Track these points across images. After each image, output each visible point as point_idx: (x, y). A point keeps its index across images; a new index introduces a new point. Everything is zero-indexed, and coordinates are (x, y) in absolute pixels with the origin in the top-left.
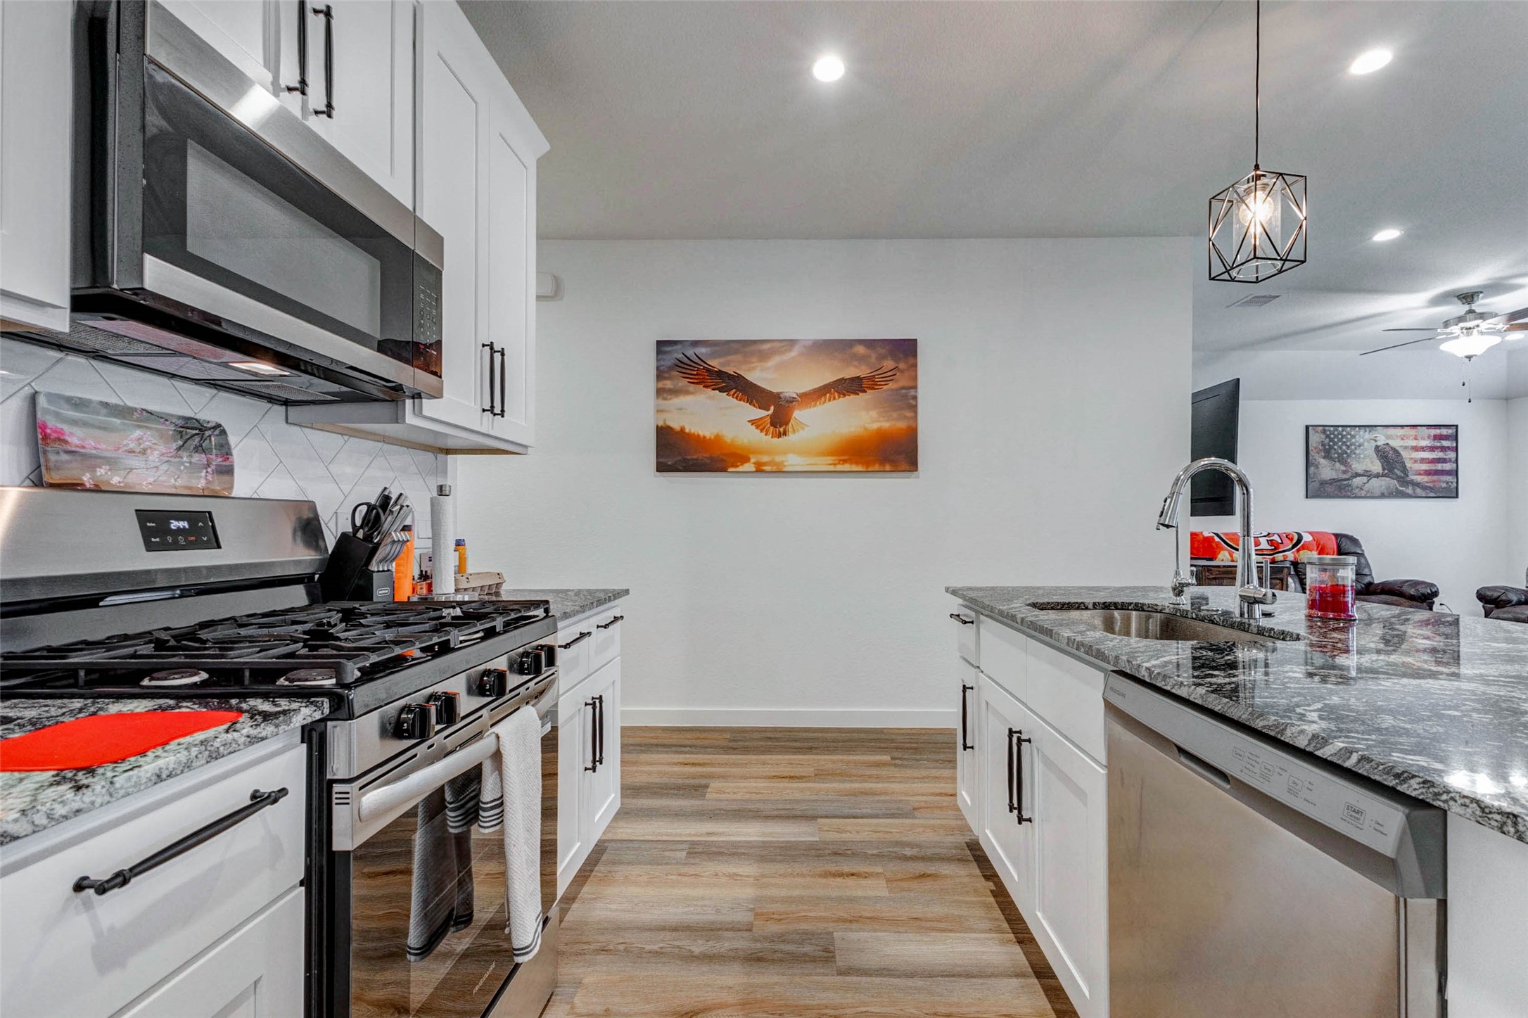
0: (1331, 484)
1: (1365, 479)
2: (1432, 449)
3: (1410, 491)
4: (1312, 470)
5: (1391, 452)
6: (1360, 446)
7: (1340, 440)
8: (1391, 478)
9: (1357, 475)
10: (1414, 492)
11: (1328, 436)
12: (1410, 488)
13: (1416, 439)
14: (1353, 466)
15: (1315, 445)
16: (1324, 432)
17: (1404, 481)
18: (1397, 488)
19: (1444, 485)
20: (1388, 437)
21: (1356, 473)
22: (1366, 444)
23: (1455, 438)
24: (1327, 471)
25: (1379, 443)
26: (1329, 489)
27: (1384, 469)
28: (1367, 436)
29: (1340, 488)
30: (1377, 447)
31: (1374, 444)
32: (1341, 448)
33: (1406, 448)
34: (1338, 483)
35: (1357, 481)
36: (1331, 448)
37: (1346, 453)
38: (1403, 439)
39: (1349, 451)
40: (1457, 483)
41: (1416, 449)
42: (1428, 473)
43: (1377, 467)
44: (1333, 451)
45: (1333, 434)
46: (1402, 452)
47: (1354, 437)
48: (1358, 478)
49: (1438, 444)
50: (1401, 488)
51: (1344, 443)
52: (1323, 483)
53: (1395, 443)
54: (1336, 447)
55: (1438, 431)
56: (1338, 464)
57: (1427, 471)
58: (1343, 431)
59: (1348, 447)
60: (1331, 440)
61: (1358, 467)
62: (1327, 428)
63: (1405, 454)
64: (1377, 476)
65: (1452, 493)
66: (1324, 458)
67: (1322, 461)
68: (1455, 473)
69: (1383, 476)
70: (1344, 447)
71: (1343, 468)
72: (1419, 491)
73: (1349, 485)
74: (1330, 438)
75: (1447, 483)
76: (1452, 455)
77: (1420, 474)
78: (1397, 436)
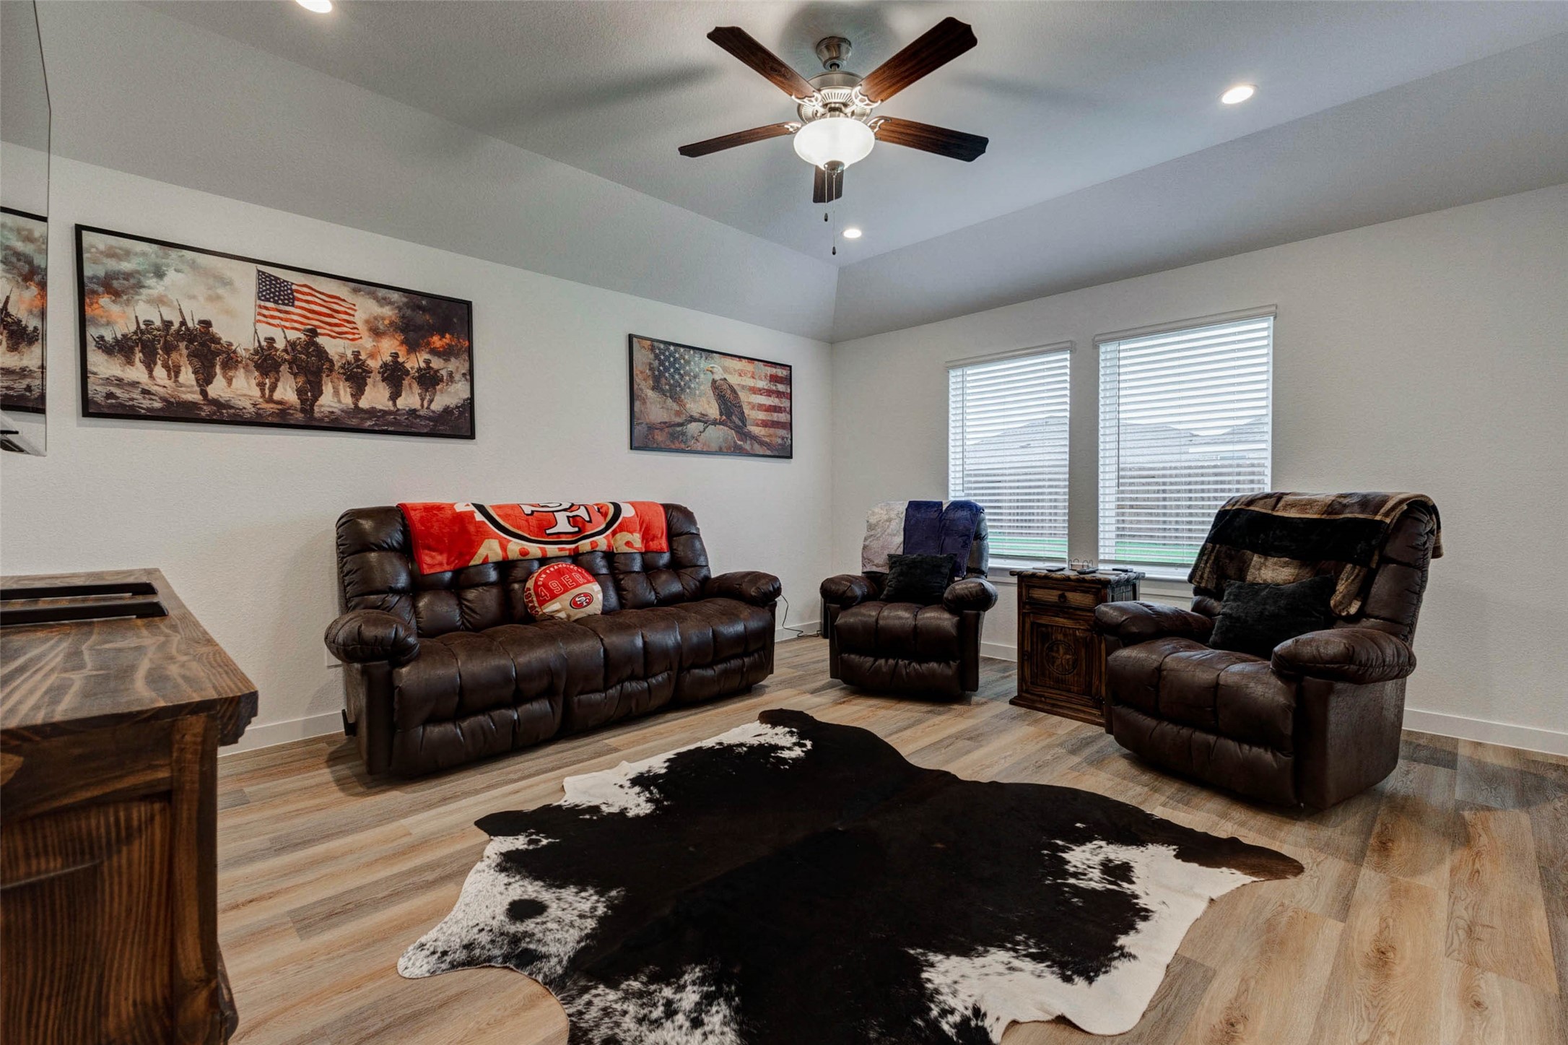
0: (661, 430)
1: (700, 426)
2: (769, 393)
3: (747, 446)
4: (637, 404)
5: (729, 392)
6: (695, 377)
7: (672, 365)
8: (729, 427)
9: (692, 419)
10: (752, 448)
11: (657, 357)
12: (749, 442)
13: (753, 378)
14: (688, 406)
15: (640, 368)
16: (652, 349)
17: (743, 433)
18: (735, 442)
19: (780, 441)
20: (725, 370)
21: (691, 416)
22: (702, 376)
23: (788, 381)
24: (657, 409)
25: (717, 377)
26: (660, 437)
27: (721, 414)
28: (704, 364)
29: (673, 437)
30: (714, 381)
31: (710, 377)
32: (673, 377)
33: (743, 387)
34: (670, 430)
35: (693, 428)
36: (661, 374)
37: (680, 386)
38: (740, 375)
39: (682, 383)
40: (791, 440)
41: (754, 390)
42: (765, 424)
43: (713, 411)
44: (663, 381)
45: (664, 354)
46: (739, 393)
47: (688, 362)
48: (694, 424)
49: (774, 388)
50: (739, 443)
51: (677, 370)
52: (651, 428)
53: (734, 380)
54: (667, 375)
55: (773, 371)
56: (669, 400)
57: (763, 421)
58: (676, 351)
59: (682, 376)
60: (661, 363)
61: (694, 408)
62: (656, 344)
63: (744, 397)
64: (715, 423)
65: (785, 453)
66: (653, 389)
67: (650, 393)
68: (789, 426)
69: (721, 423)
70: (677, 377)
71: (676, 407)
72: (758, 449)
73: (684, 434)
74: (660, 360)
75: (783, 438)
76: (785, 403)
77: (757, 425)
78: (735, 371)
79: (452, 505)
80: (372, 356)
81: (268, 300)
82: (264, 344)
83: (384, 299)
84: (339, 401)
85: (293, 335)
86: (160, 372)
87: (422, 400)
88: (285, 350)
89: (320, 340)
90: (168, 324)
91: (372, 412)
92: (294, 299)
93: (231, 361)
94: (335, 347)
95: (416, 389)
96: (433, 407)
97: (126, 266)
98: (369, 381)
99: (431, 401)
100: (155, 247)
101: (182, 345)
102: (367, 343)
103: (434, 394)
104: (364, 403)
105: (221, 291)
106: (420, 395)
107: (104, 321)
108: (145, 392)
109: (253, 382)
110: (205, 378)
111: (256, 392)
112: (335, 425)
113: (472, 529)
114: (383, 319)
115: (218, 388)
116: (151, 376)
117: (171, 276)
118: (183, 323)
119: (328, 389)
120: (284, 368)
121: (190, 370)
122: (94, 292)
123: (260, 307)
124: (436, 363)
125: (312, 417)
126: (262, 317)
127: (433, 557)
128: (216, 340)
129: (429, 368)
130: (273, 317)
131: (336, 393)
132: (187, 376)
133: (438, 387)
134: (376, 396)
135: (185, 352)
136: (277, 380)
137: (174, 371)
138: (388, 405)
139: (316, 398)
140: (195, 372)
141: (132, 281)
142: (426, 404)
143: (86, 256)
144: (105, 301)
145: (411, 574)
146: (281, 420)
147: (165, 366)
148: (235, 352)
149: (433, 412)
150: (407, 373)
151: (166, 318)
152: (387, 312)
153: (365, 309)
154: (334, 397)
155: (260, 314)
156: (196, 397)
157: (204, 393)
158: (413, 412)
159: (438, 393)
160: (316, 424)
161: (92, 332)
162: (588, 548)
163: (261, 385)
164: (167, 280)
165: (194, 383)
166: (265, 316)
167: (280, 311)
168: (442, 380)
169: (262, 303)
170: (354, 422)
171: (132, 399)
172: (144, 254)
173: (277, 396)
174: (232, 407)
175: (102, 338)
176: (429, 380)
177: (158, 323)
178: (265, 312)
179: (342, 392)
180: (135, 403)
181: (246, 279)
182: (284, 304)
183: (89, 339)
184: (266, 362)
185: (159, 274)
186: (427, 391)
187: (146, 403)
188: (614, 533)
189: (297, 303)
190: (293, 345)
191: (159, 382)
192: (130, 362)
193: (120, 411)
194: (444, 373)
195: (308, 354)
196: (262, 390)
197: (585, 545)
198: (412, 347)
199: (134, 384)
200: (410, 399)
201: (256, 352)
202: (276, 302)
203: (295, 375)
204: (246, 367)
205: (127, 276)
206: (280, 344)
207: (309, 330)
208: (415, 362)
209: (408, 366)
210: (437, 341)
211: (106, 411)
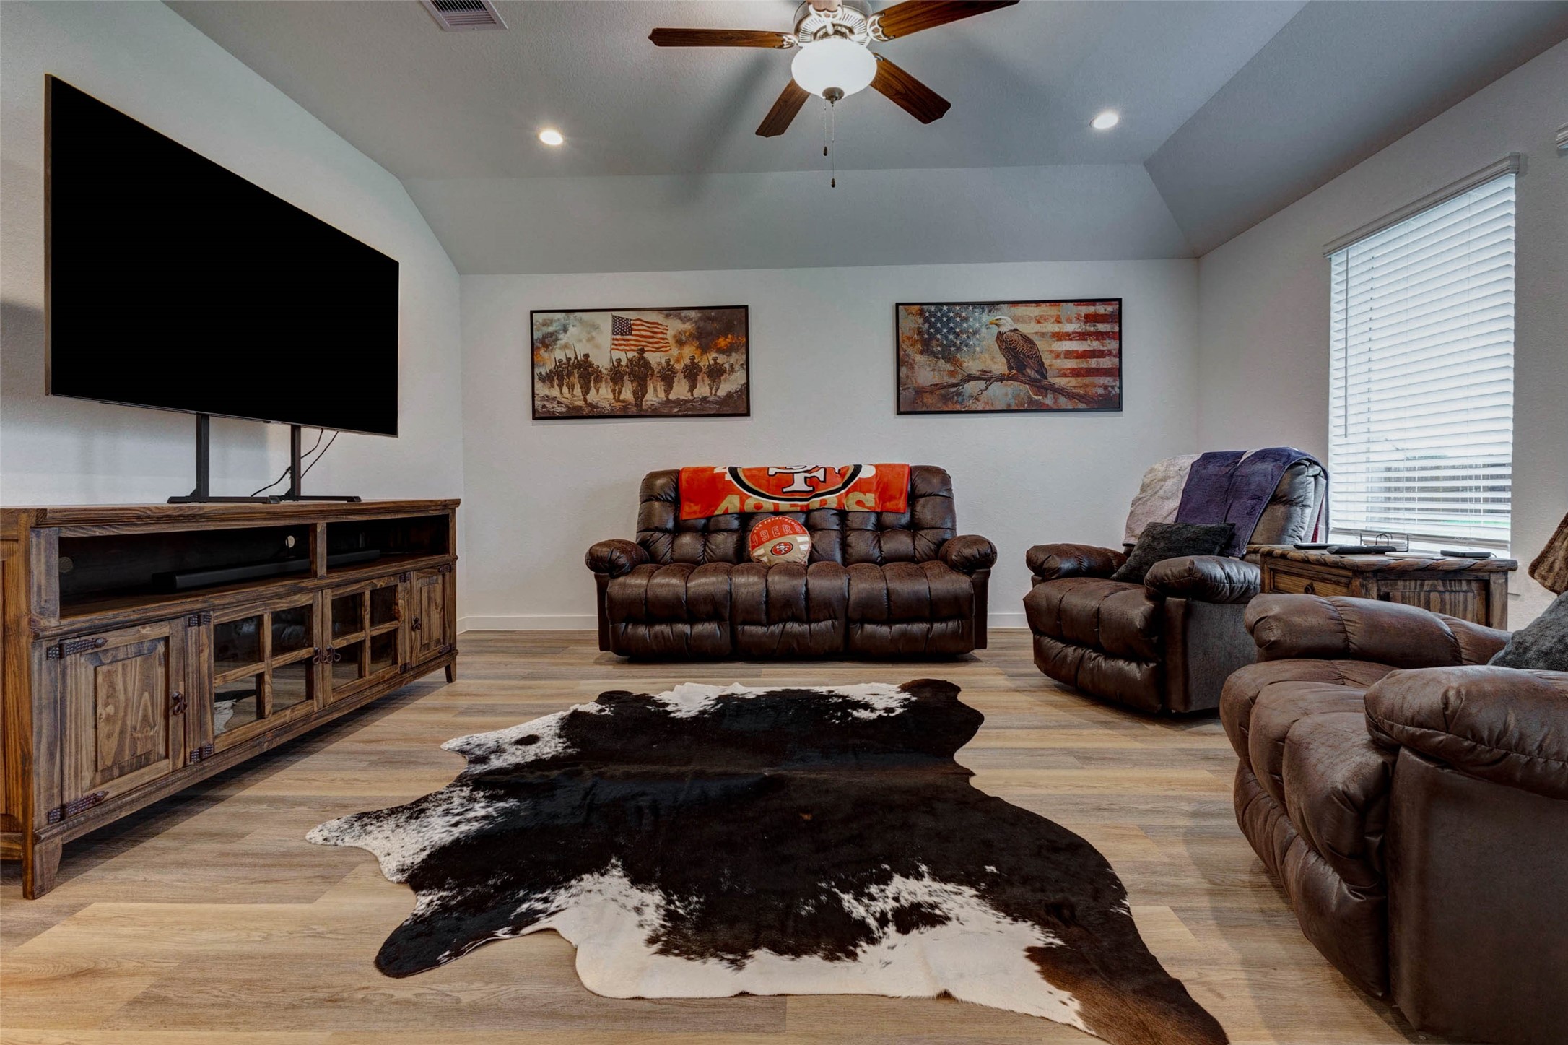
0: (932, 392)
1: (982, 384)
2: (1082, 336)
3: (1049, 401)
4: (904, 370)
5: (1021, 343)
6: (975, 333)
7: (945, 325)
8: (1022, 382)
9: (971, 378)
10: (1055, 402)
11: (926, 320)
12: (1050, 396)
13: (1058, 322)
14: (965, 365)
15: (907, 333)
16: (921, 313)
17: (1041, 384)
18: (1030, 397)
19: (1100, 391)
20: (1016, 319)
21: (969, 375)
22: (984, 330)
23: (1117, 317)
24: (927, 373)
25: (1004, 329)
26: (929, 400)
27: (1010, 368)
28: (986, 318)
29: (945, 398)
30: (1000, 334)
31: (995, 330)
32: (946, 338)
33: (1043, 335)
34: (943, 391)
35: (971, 387)
36: (932, 337)
37: (954, 345)
38: (1039, 322)
39: (958, 342)
40: (1121, 388)
41: (1059, 336)
42: (1076, 373)
43: (999, 365)
44: (935, 342)
45: (935, 316)
46: (1037, 343)
47: (966, 319)
48: (972, 383)
49: (1092, 329)
50: (1036, 398)
51: (951, 330)
52: (919, 392)
53: (1028, 329)
54: (939, 336)
55: (1091, 309)
56: (941, 363)
57: (1073, 369)
58: (949, 310)
59: (957, 336)
60: (932, 325)
61: (972, 366)
62: (925, 307)
63: (1041, 344)
64: (1001, 379)
65: (1112, 403)
66: (922, 353)
67: (918, 357)
68: (1117, 372)
69: (1010, 378)
70: (951, 336)
71: (949, 367)
72: (1063, 401)
73: (958, 394)
74: (930, 323)
75: (1106, 387)
76: (1113, 345)
77: (1065, 375)
78: (1030, 318)
79: (713, 468)
80: (678, 361)
81: (618, 334)
82: (615, 363)
83: (686, 317)
84: (657, 397)
85: (631, 355)
86: (565, 390)
87: (711, 389)
88: (627, 366)
89: (646, 355)
90: (568, 360)
91: (678, 402)
92: (632, 330)
93: (599, 378)
94: (654, 358)
95: (707, 381)
96: (719, 393)
97: (551, 329)
98: (676, 379)
99: (717, 389)
100: (564, 314)
101: (576, 371)
102: (675, 352)
103: (720, 383)
104: (672, 397)
105: (594, 334)
106: (710, 385)
107: (541, 363)
108: (559, 402)
109: (610, 390)
110: (586, 391)
111: (611, 396)
112: (655, 414)
113: (720, 486)
114: (685, 332)
115: (592, 398)
116: (561, 393)
117: (571, 329)
118: (576, 358)
119: (650, 389)
120: (626, 378)
121: (579, 386)
122: (538, 348)
123: (614, 339)
124: (722, 359)
125: (642, 410)
126: (615, 346)
127: (691, 507)
128: (591, 365)
129: (716, 363)
130: (620, 345)
131: (655, 390)
132: (578, 391)
133: (722, 378)
134: (680, 390)
135: (576, 375)
136: (622, 386)
137: (571, 388)
138: (689, 396)
139: (643, 396)
140: (581, 388)
141: (554, 337)
142: (713, 392)
143: (535, 327)
144: (542, 352)
145: (675, 519)
146: (623, 413)
147: (568, 386)
148: (600, 372)
149: (719, 397)
150: (701, 369)
151: (568, 356)
152: (688, 326)
153: (674, 327)
154: (654, 395)
155: (613, 344)
156: (580, 403)
157: (585, 400)
158: (704, 399)
159: (723, 382)
160: (642, 413)
161: (537, 371)
162: (817, 506)
163: (613, 391)
164: (569, 333)
165: (581, 394)
166: (616, 345)
167: (624, 340)
168: (725, 372)
169: (615, 337)
170: (666, 410)
171: (553, 408)
172: (559, 320)
173: (622, 397)
174: (598, 407)
175: (541, 373)
176: (716, 373)
177: (565, 360)
178: (616, 342)
179: (659, 390)
180: (554, 410)
181: (606, 322)
182: (626, 335)
183: (536, 375)
184: (617, 376)
185: (565, 330)
186: (714, 381)
187: (559, 409)
188: (848, 493)
189: (633, 333)
190: (630, 361)
191: (565, 396)
192: (552, 386)
193: (548, 415)
194: (727, 366)
195: (639, 366)
196: (614, 394)
197: (815, 503)
198: (704, 349)
199: (554, 398)
200: (703, 390)
201: (611, 370)
202: (622, 334)
203: (632, 381)
204: (606, 381)
205: (551, 334)
206: (624, 363)
207: (640, 350)
208: (705, 361)
209: (701, 364)
210: (722, 342)
211: (542, 415)
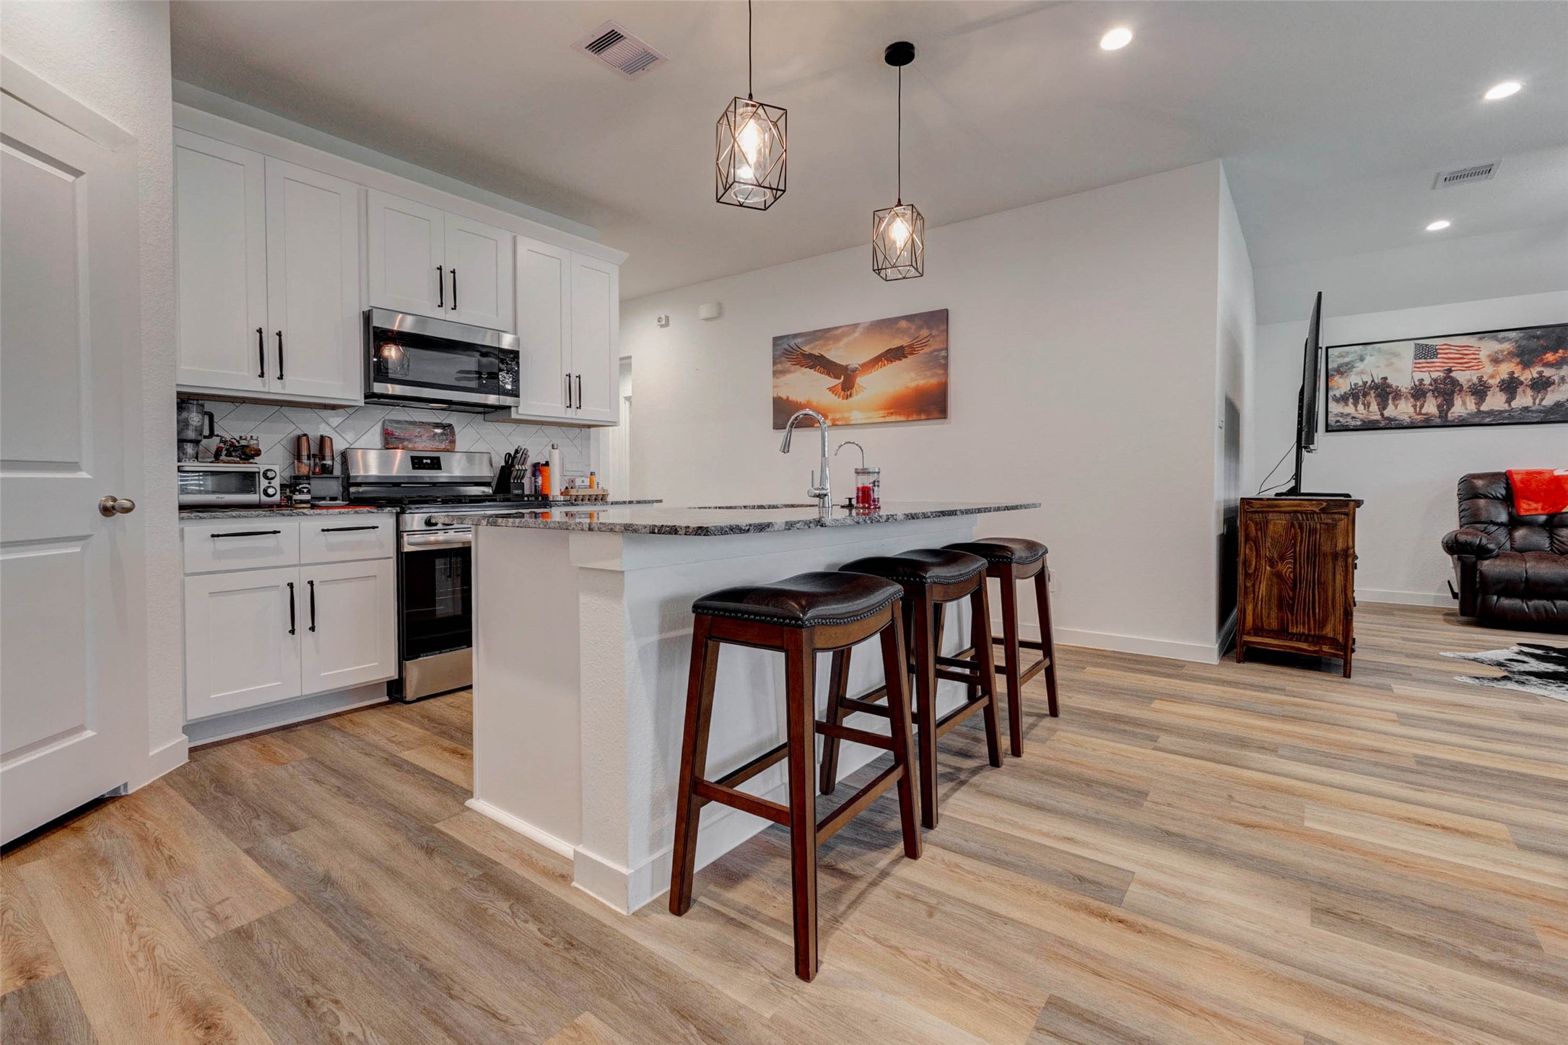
79: (1552, 471)
80: (1492, 377)
81: (1421, 358)
82: (1417, 383)
83: (1504, 338)
84: (1466, 409)
85: (1435, 375)
86: (1360, 407)
87: (1535, 400)
88: (1431, 385)
89: (1453, 374)
90: (1365, 383)
91: (1490, 413)
92: (1438, 353)
93: (1397, 395)
94: (1463, 377)
95: (1529, 392)
96: (1544, 403)
97: (1347, 360)
98: (1489, 393)
99: (1542, 399)
100: (1360, 347)
101: (1372, 392)
102: (1488, 369)
103: (1546, 394)
104: (1484, 408)
105: (1393, 360)
106: (1532, 396)
107: (1336, 387)
108: (1353, 418)
109: (1410, 405)
110: (1383, 406)
111: (1412, 410)
112: (1462, 423)
114: (1502, 351)
115: (1390, 411)
116: (1356, 410)
117: (1368, 359)
118: (1373, 381)
119: (1458, 401)
120: (1429, 394)
121: (1376, 404)
122: (1333, 375)
123: (1416, 363)
124: (1548, 372)
125: (1447, 421)
126: (1417, 368)
127: (1529, 505)
128: (1389, 386)
129: (1541, 376)
130: (1423, 367)
131: (1464, 403)
132: (1374, 407)
133: (1549, 389)
134: (1495, 401)
135: (1373, 395)
136: (1425, 402)
137: (1367, 406)
138: (1506, 407)
139: (1449, 409)
140: (1378, 405)
141: (1349, 366)
142: (1537, 402)
143: (1329, 360)
144: (1337, 378)
145: (1510, 514)
146: (1427, 424)
147: (1364, 404)
148: (1400, 390)
149: (1544, 406)
150: (1522, 383)
151: (1364, 380)
152: (1507, 346)
153: (1488, 348)
154: (1462, 406)
155: (1415, 367)
156: (1378, 417)
157: (1382, 415)
158: (1526, 409)
159: (1549, 393)
160: (1448, 424)
161: (1331, 394)
163: (1414, 406)
164: (1366, 362)
165: (1377, 410)
166: (1419, 368)
167: (1428, 363)
168: (1553, 383)
169: (1417, 361)
170: (1476, 420)
171: (1347, 422)
172: (1355, 352)
173: (1424, 411)
174: (1396, 420)
175: (1335, 395)
176: (1541, 385)
177: (1361, 383)
178: (1419, 366)
179: (1468, 403)
180: (1348, 423)
181: (1408, 350)
182: (1431, 358)
183: (1329, 396)
184: (1418, 393)
185: (1362, 359)
186: (1539, 392)
187: (1353, 423)
189: (1439, 356)
190: (1435, 380)
191: (1361, 412)
192: (1347, 405)
193: (1342, 428)
194: (1556, 378)
195: (1445, 384)
196: (1415, 409)
198: (1526, 365)
199: (1348, 415)
200: (1524, 399)
201: (1412, 388)
202: (1425, 358)
203: (1436, 397)
204: (1406, 398)
205: (1347, 364)
206: (1427, 381)
207: (1446, 370)
208: (1527, 376)
209: (1522, 378)
210: (1550, 357)
211: (1335, 429)
